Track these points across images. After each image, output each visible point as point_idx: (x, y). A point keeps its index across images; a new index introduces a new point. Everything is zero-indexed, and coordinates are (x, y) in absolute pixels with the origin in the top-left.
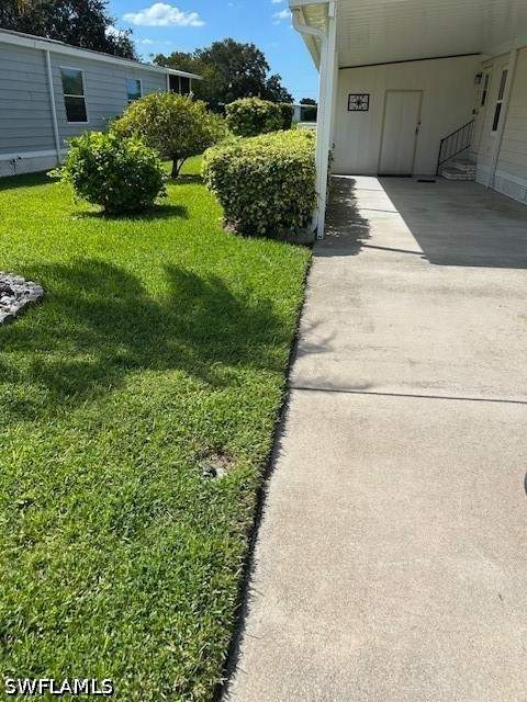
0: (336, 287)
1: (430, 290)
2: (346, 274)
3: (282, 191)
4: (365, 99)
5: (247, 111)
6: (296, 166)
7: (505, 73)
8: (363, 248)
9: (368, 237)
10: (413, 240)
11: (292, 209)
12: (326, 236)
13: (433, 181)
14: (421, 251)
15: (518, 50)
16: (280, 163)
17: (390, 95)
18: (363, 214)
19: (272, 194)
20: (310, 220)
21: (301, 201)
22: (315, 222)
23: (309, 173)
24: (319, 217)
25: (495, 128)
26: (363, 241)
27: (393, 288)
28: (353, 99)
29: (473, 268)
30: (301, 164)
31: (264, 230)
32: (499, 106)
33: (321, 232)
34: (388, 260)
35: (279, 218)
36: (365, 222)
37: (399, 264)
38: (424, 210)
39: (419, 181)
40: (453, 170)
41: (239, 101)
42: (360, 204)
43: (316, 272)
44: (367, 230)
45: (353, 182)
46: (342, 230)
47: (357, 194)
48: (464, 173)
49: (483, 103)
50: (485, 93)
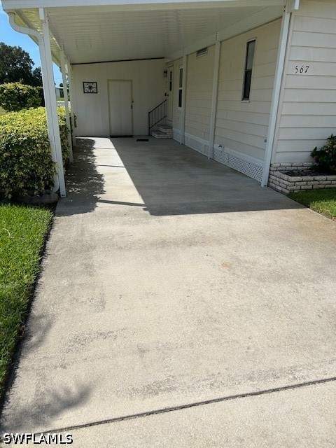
0: (72, 251)
1: (152, 244)
2: (82, 234)
3: (20, 163)
4: (94, 85)
5: (12, 92)
6: (30, 142)
7: (181, 70)
8: (98, 204)
9: (102, 192)
10: (136, 192)
11: (33, 178)
12: (68, 193)
13: (147, 140)
14: (142, 202)
15: (187, 55)
16: (15, 140)
17: (110, 83)
18: (100, 170)
19: (13, 166)
20: (52, 183)
21: (40, 170)
22: (57, 184)
23: (43, 147)
24: (60, 179)
25: (180, 106)
26: (99, 196)
27: (122, 246)
28: (86, 86)
29: (182, 216)
30: (34, 140)
31: (10, 196)
32: (181, 91)
33: (63, 191)
34: (118, 214)
35: (22, 185)
36: (100, 177)
37: (126, 218)
38: (143, 164)
39: (138, 140)
40: (158, 132)
41: (5, 85)
42: (98, 161)
43: (56, 235)
44: (101, 185)
45: (93, 142)
46: (83, 187)
47: (96, 152)
48: (166, 133)
49: (171, 89)
50: (171, 83)
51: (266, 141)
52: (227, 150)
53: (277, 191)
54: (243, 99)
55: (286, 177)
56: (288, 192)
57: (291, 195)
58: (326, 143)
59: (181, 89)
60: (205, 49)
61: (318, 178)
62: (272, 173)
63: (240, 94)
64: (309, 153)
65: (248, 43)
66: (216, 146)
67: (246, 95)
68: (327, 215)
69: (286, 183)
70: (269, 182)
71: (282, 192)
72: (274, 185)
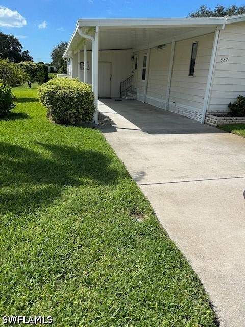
3: (82, 105)
6: (88, 94)
7: (145, 57)
8: (117, 129)
10: (133, 124)
12: (98, 124)
13: (121, 100)
14: (140, 129)
15: (150, 48)
16: (80, 93)
19: (78, 106)
22: (94, 118)
24: (96, 116)
25: (144, 79)
26: (115, 126)
28: (83, 64)
31: (74, 122)
32: (144, 70)
33: (96, 122)
36: (108, 118)
37: (136, 134)
38: (128, 112)
39: (115, 100)
40: (127, 95)
48: (132, 96)
49: (136, 68)
50: (136, 64)
51: (203, 98)
52: (178, 105)
53: (210, 125)
54: (189, 75)
55: (215, 117)
56: (216, 125)
57: (218, 127)
58: (236, 100)
59: (144, 68)
60: (164, 46)
61: (232, 118)
62: (207, 116)
63: (188, 73)
64: (227, 106)
65: (193, 44)
66: (171, 103)
67: (191, 73)
68: (238, 134)
69: (216, 120)
70: (205, 121)
71: (213, 126)
72: (208, 122)
